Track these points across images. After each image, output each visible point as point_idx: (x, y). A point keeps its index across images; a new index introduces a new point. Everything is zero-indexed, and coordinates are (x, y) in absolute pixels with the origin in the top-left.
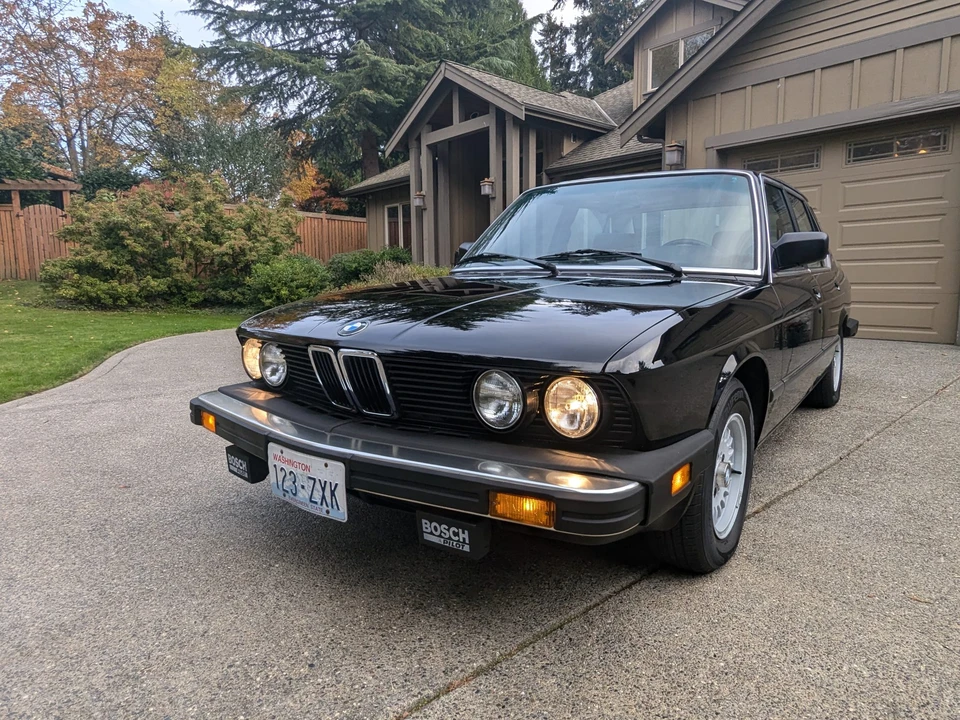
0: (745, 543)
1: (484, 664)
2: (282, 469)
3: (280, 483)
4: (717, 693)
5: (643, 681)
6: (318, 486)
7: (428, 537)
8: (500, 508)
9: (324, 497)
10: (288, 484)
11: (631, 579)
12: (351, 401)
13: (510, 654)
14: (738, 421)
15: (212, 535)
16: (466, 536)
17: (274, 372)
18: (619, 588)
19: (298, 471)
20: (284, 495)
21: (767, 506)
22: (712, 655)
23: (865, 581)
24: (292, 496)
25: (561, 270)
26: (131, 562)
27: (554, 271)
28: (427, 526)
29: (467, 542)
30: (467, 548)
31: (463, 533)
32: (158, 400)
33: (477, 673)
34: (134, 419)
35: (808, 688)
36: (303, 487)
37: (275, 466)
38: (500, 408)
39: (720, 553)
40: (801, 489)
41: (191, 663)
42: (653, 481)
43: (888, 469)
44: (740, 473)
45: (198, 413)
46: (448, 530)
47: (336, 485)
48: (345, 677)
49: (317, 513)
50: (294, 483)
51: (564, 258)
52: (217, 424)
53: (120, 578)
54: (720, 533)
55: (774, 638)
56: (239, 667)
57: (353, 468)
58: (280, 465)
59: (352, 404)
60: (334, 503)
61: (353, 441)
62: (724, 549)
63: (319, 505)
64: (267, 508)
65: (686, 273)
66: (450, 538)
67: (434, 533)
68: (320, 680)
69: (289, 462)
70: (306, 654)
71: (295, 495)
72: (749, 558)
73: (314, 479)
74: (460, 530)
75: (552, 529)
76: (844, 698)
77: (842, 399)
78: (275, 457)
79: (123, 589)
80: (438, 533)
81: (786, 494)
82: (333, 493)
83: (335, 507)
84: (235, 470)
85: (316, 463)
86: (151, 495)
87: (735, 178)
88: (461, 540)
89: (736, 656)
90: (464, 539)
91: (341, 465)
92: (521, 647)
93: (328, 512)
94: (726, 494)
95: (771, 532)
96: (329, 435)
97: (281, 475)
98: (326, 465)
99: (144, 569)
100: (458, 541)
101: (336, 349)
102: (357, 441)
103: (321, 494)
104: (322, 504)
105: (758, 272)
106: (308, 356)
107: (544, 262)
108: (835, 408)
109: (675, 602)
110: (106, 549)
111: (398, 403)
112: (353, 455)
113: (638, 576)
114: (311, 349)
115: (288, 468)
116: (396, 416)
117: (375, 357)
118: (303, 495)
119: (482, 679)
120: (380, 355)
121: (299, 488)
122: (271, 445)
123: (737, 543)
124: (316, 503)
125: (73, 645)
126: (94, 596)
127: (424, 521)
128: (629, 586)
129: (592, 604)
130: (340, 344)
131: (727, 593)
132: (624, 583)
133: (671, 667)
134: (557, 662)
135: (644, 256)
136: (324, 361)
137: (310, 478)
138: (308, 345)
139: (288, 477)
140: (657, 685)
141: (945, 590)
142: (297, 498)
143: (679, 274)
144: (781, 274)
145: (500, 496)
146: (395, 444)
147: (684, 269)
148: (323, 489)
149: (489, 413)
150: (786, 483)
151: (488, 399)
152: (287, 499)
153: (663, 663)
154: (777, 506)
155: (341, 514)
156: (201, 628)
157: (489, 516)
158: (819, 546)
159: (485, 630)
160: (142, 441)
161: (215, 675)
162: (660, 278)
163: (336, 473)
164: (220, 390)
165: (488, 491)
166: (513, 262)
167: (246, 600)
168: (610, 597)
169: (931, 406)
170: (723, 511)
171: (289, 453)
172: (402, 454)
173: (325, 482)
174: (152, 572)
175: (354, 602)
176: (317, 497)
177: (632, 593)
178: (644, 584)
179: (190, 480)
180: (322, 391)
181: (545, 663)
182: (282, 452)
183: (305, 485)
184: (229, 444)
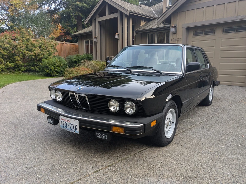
0: (175, 140)
1: (110, 165)
2: (63, 122)
3: (63, 125)
4: (160, 169)
5: (145, 167)
6: (72, 125)
7: (98, 137)
8: (113, 130)
9: (73, 128)
10: (65, 125)
11: (146, 148)
12: (79, 105)
13: (116, 163)
14: (173, 110)
15: (43, 139)
16: (106, 136)
17: (59, 98)
18: (143, 149)
19: (67, 122)
21: (184, 131)
22: (161, 162)
24: (65, 128)
25: (133, 71)
26: (24, 145)
27: (131, 71)
28: (97, 134)
30: (106, 139)
32: (19, 103)
33: (108, 166)
34: (14, 109)
35: (180, 168)
36: (68, 126)
37: (61, 121)
38: (114, 108)
39: (167, 141)
40: (194, 127)
41: (44, 165)
42: (146, 124)
44: (174, 123)
45: (39, 108)
46: (102, 135)
47: (77, 125)
48: (79, 167)
49: (72, 132)
51: (134, 68)
52: (45, 111)
53: (22, 148)
54: (167, 137)
55: (176, 159)
56: (55, 165)
57: (81, 121)
58: (62, 121)
59: (80, 106)
60: (76, 129)
61: (80, 115)
62: (168, 141)
63: (72, 130)
64: (56, 132)
65: (163, 73)
66: (103, 137)
68: (74, 168)
69: (65, 120)
70: (70, 163)
71: (66, 128)
72: (175, 143)
73: (71, 124)
75: (124, 134)
76: (187, 170)
77: (213, 104)
78: (61, 119)
79: (24, 150)
80: (100, 136)
81: (189, 129)
82: (76, 127)
83: (76, 130)
84: (50, 122)
85: (72, 120)
86: (24, 129)
87: (179, 47)
89: (166, 163)
91: (78, 121)
92: (118, 162)
93: (74, 131)
94: (170, 128)
95: (183, 137)
96: (74, 114)
97: (63, 123)
98: (74, 121)
99: (28, 146)
101: (76, 94)
102: (81, 115)
104: (73, 130)
105: (181, 73)
106: (69, 95)
107: (128, 69)
108: (210, 106)
109: (155, 152)
110: (17, 142)
111: (91, 106)
112: (81, 118)
113: (148, 147)
114: (69, 93)
115: (65, 121)
116: (90, 109)
117: (85, 96)
118: (68, 128)
119: (110, 167)
120: (87, 95)
121: (67, 126)
122: (60, 116)
123: (172, 139)
124: (72, 129)
125: (16, 162)
126: (17, 152)
127: (97, 133)
128: (145, 149)
129: (136, 153)
130: (77, 93)
131: (168, 151)
132: (144, 149)
133: (151, 165)
134: (126, 164)
136: (73, 96)
137: (70, 124)
138: (69, 92)
139: (65, 123)
140: (147, 168)
141: (218, 150)
143: (161, 73)
144: (189, 73)
145: (113, 127)
146: (90, 116)
148: (73, 126)
149: (112, 109)
150: (190, 126)
151: (112, 106)
154: (187, 131)
155: (78, 132)
156: (45, 158)
157: (111, 131)
158: (193, 141)
159: (111, 158)
160: (18, 115)
161: (50, 167)
162: (157, 74)
163: (76, 123)
164: (44, 102)
165: (111, 126)
166: (121, 68)
167: (54, 153)
168: (141, 151)
169: (236, 105)
170: (169, 132)
171: (65, 118)
172: (92, 118)
174: (30, 147)
175: (80, 153)
176: (72, 128)
177: (146, 151)
178: (149, 149)
179: (34, 125)
180: (72, 103)
181: (124, 164)
182: (63, 118)
183: (69, 125)
184: (48, 116)
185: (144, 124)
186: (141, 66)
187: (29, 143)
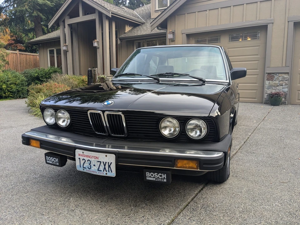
3: (82, 165)
6: (102, 164)
7: (148, 178)
8: (179, 165)
9: (105, 168)
10: (86, 165)
12: (107, 131)
13: (176, 217)
16: (165, 176)
19: (92, 159)
20: (84, 170)
22: (237, 207)
23: (268, 179)
24: (88, 169)
25: (161, 80)
26: (6, 206)
27: (158, 80)
28: (148, 174)
29: (165, 178)
30: (165, 180)
31: (164, 175)
35: (267, 212)
36: (94, 165)
37: (79, 158)
38: (170, 130)
40: (237, 153)
42: (226, 151)
43: (259, 145)
45: (27, 140)
46: (157, 175)
47: (111, 163)
49: (102, 175)
50: (90, 164)
51: (161, 75)
52: (41, 144)
53: (5, 212)
57: (119, 157)
58: (82, 158)
61: (107, 145)
65: (207, 81)
66: (158, 178)
67: (151, 176)
69: (87, 156)
72: (233, 176)
73: (101, 162)
74: (163, 174)
75: (199, 170)
76: (277, 213)
78: (79, 155)
79: (11, 216)
80: (153, 176)
81: (234, 155)
82: (109, 166)
83: (110, 171)
84: (51, 162)
85: (101, 155)
87: (215, 48)
88: (163, 178)
89: (244, 206)
90: (164, 177)
91: (114, 155)
92: (179, 214)
93: (106, 174)
97: (82, 162)
98: (106, 156)
100: (162, 178)
101: (103, 112)
103: (104, 167)
104: (104, 171)
105: (228, 81)
106: (87, 115)
107: (154, 77)
109: (218, 192)
111: (128, 130)
112: (118, 151)
114: (89, 112)
115: (86, 159)
116: (126, 136)
118: (94, 168)
121: (92, 166)
122: (77, 151)
124: (101, 171)
127: (147, 173)
131: (232, 188)
132: (200, 189)
133: (227, 212)
134: (192, 217)
135: (190, 75)
136: (96, 116)
137: (98, 161)
138: (88, 110)
139: (86, 162)
141: (289, 179)
142: (90, 170)
143: (204, 82)
144: (234, 81)
145: (179, 161)
146: (126, 145)
147: (206, 80)
148: (105, 165)
149: (166, 132)
151: (165, 128)
152: (85, 171)
153: (224, 211)
154: (233, 159)
155: (113, 174)
157: (175, 168)
158: (251, 170)
162: (199, 83)
163: (111, 159)
164: (31, 130)
165: (175, 159)
166: (141, 77)
169: (263, 124)
171: (87, 153)
172: (129, 148)
173: (106, 162)
176: (102, 168)
177: (204, 191)
179: (8, 170)
180: (92, 129)
181: (189, 217)
182: (83, 153)
183: (96, 165)
184: (47, 151)
185: (224, 152)
186: (172, 73)
187: (14, 202)
